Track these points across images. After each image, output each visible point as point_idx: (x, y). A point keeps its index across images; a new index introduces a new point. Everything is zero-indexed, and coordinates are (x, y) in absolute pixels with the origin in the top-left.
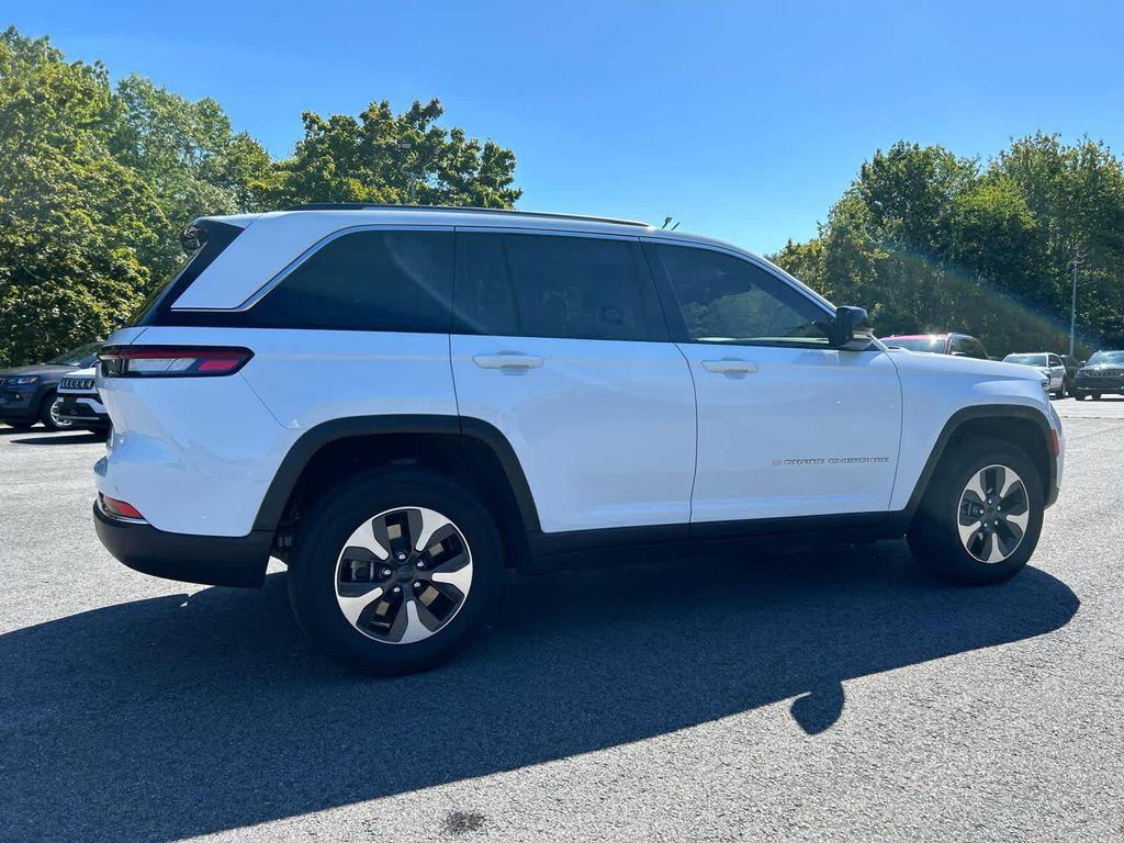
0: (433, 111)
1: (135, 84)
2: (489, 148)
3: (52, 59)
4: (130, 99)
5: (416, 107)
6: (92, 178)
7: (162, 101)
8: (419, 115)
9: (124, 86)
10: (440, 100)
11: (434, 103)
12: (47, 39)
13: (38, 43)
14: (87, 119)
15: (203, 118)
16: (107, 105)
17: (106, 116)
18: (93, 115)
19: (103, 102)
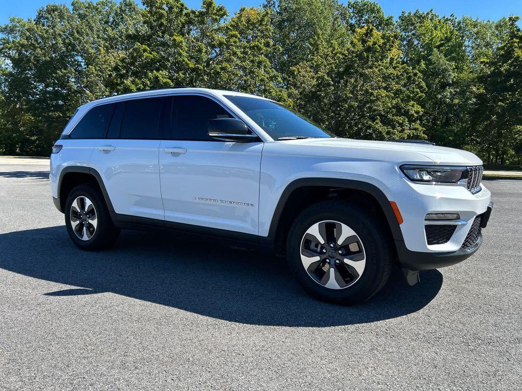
1: (464, 20)
3: (432, 20)
12: (431, 11)
13: (427, 14)
14: (439, 43)
15: (499, 29)
16: (449, 34)
17: (448, 39)
18: (442, 40)
19: (446, 33)
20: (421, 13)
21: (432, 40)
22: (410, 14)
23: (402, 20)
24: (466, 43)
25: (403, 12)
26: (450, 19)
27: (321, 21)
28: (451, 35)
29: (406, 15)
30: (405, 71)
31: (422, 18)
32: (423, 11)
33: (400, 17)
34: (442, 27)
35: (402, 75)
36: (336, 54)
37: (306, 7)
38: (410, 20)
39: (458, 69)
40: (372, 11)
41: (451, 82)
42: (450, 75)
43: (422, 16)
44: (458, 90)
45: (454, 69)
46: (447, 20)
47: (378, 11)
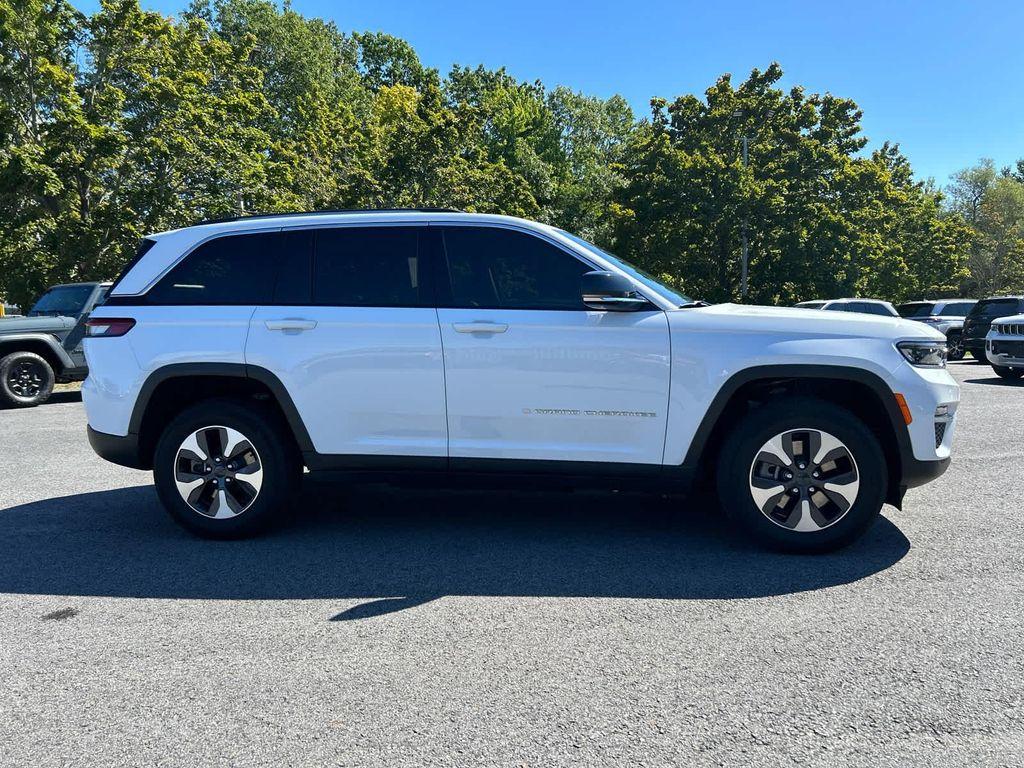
0: (773, 74)
1: (560, 93)
2: (828, 102)
3: (506, 86)
4: (554, 107)
5: (755, 74)
6: (482, 179)
7: (577, 105)
8: (756, 82)
9: (552, 97)
10: (778, 63)
11: (773, 67)
12: (503, 69)
13: (498, 74)
14: (524, 129)
15: (611, 113)
16: (538, 115)
17: (537, 124)
18: (527, 125)
19: (535, 113)
20: (487, 71)
21: (512, 122)
22: (467, 70)
23: (455, 80)
24: (565, 133)
25: (455, 66)
26: (535, 89)
27: (315, 63)
28: (542, 117)
29: (462, 71)
30: (500, 176)
31: (490, 82)
32: (491, 69)
33: (451, 74)
34: (525, 101)
35: (497, 182)
36: (351, 131)
37: (282, 31)
38: (469, 82)
39: (560, 176)
40: (400, 55)
41: (549, 197)
42: (547, 185)
43: (489, 76)
44: (561, 212)
45: (552, 176)
46: (530, 89)
47: (411, 57)
